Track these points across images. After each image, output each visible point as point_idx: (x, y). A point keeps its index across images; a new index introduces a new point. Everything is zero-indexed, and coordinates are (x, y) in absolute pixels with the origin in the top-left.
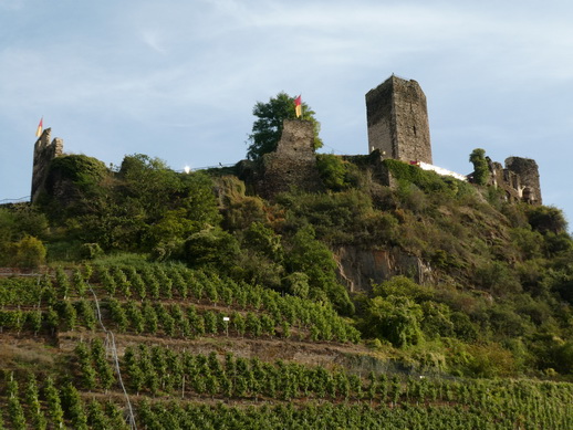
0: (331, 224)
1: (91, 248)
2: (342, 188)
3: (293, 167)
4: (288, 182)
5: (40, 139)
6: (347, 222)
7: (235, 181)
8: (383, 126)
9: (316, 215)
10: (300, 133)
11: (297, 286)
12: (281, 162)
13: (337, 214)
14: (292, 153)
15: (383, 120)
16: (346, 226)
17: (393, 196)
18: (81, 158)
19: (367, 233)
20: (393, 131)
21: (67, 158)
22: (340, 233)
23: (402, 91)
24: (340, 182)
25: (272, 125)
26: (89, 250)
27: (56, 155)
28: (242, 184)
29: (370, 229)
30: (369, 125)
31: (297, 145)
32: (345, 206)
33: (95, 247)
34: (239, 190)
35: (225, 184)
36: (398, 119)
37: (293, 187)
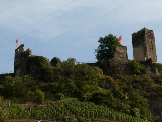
0: (141, 89)
1: (61, 95)
2: (139, 74)
3: (121, 65)
4: (119, 70)
5: (19, 48)
6: (147, 88)
7: (98, 69)
8: (140, 48)
9: (135, 84)
10: (122, 51)
11: (137, 114)
12: (116, 62)
13: (143, 84)
14: (119, 59)
15: (140, 45)
16: (146, 89)
17: (160, 78)
18: (41, 57)
19: (155, 93)
20: (145, 50)
21: (35, 57)
22: (145, 93)
23: (148, 34)
24: (139, 71)
25: (106, 46)
26: (60, 96)
27: (30, 56)
28: (102, 70)
29: (156, 91)
30: (133, 47)
31: (121, 56)
32: (145, 81)
33: (62, 95)
34: (101, 73)
35: (96, 70)
36: (147, 45)
37: (121, 72)
